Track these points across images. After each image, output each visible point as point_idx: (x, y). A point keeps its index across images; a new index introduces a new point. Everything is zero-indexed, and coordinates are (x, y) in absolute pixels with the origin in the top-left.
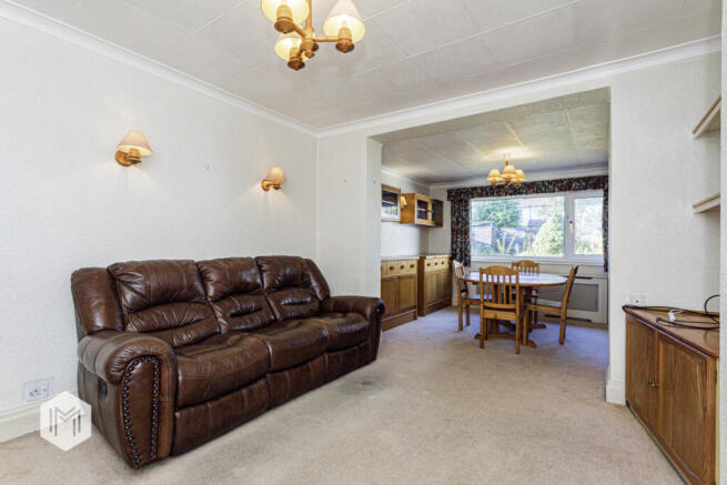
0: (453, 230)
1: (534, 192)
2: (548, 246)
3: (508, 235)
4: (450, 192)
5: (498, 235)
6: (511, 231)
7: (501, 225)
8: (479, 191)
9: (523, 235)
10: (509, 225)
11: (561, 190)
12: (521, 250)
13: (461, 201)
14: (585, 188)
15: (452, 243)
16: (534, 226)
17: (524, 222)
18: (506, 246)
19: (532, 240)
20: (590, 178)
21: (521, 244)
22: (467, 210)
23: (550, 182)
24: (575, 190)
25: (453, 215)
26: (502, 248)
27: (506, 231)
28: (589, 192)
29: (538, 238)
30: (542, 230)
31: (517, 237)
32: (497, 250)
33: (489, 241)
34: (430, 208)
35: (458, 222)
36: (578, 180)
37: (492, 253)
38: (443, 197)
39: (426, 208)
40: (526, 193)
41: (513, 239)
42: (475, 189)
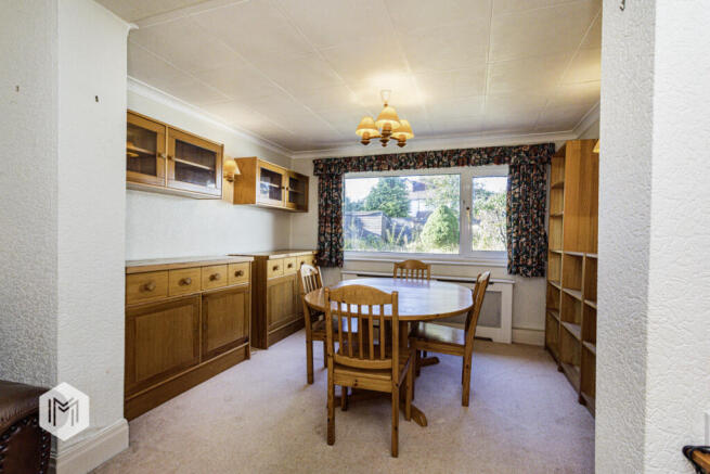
0: (320, 216)
1: (424, 166)
2: (434, 237)
3: (398, 226)
4: (316, 163)
5: (388, 226)
6: (401, 221)
7: (392, 215)
8: (355, 163)
9: (412, 225)
10: (399, 215)
11: (457, 164)
12: (409, 240)
13: (331, 176)
14: (487, 163)
15: (320, 234)
16: (422, 218)
17: (413, 213)
18: (396, 236)
19: (420, 231)
20: (493, 149)
21: (409, 235)
22: (339, 190)
23: (444, 153)
24: (475, 164)
25: (321, 196)
26: (391, 239)
27: (396, 221)
28: (493, 167)
29: (425, 229)
30: (430, 220)
31: (407, 228)
32: (386, 241)
33: (379, 231)
34: (286, 183)
35: (327, 206)
36: (478, 151)
37: (382, 243)
38: (308, 171)
39: (280, 183)
40: (414, 167)
41: (403, 229)
42: (349, 159)
